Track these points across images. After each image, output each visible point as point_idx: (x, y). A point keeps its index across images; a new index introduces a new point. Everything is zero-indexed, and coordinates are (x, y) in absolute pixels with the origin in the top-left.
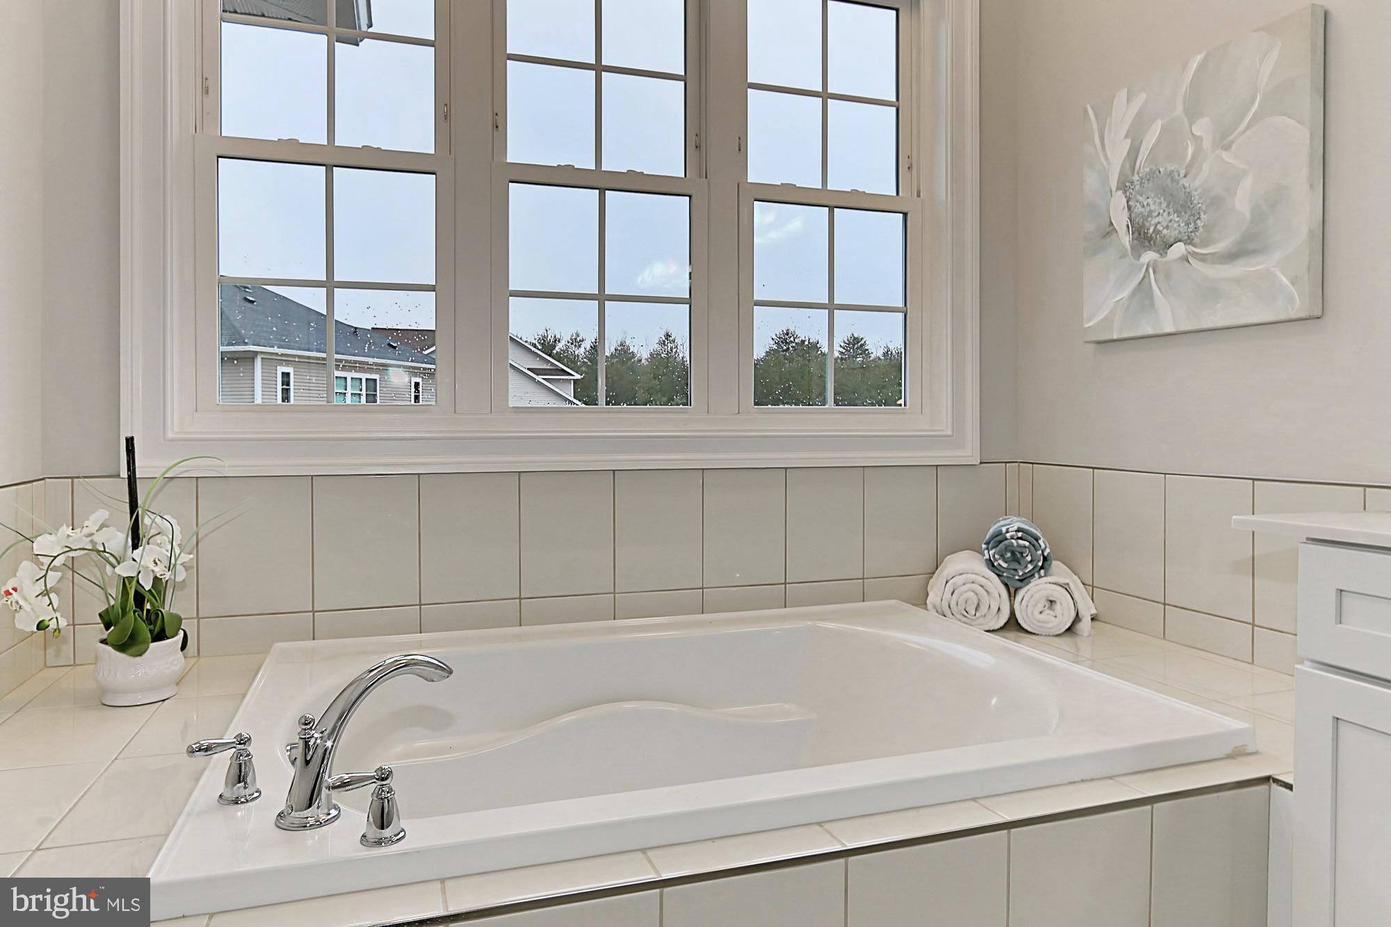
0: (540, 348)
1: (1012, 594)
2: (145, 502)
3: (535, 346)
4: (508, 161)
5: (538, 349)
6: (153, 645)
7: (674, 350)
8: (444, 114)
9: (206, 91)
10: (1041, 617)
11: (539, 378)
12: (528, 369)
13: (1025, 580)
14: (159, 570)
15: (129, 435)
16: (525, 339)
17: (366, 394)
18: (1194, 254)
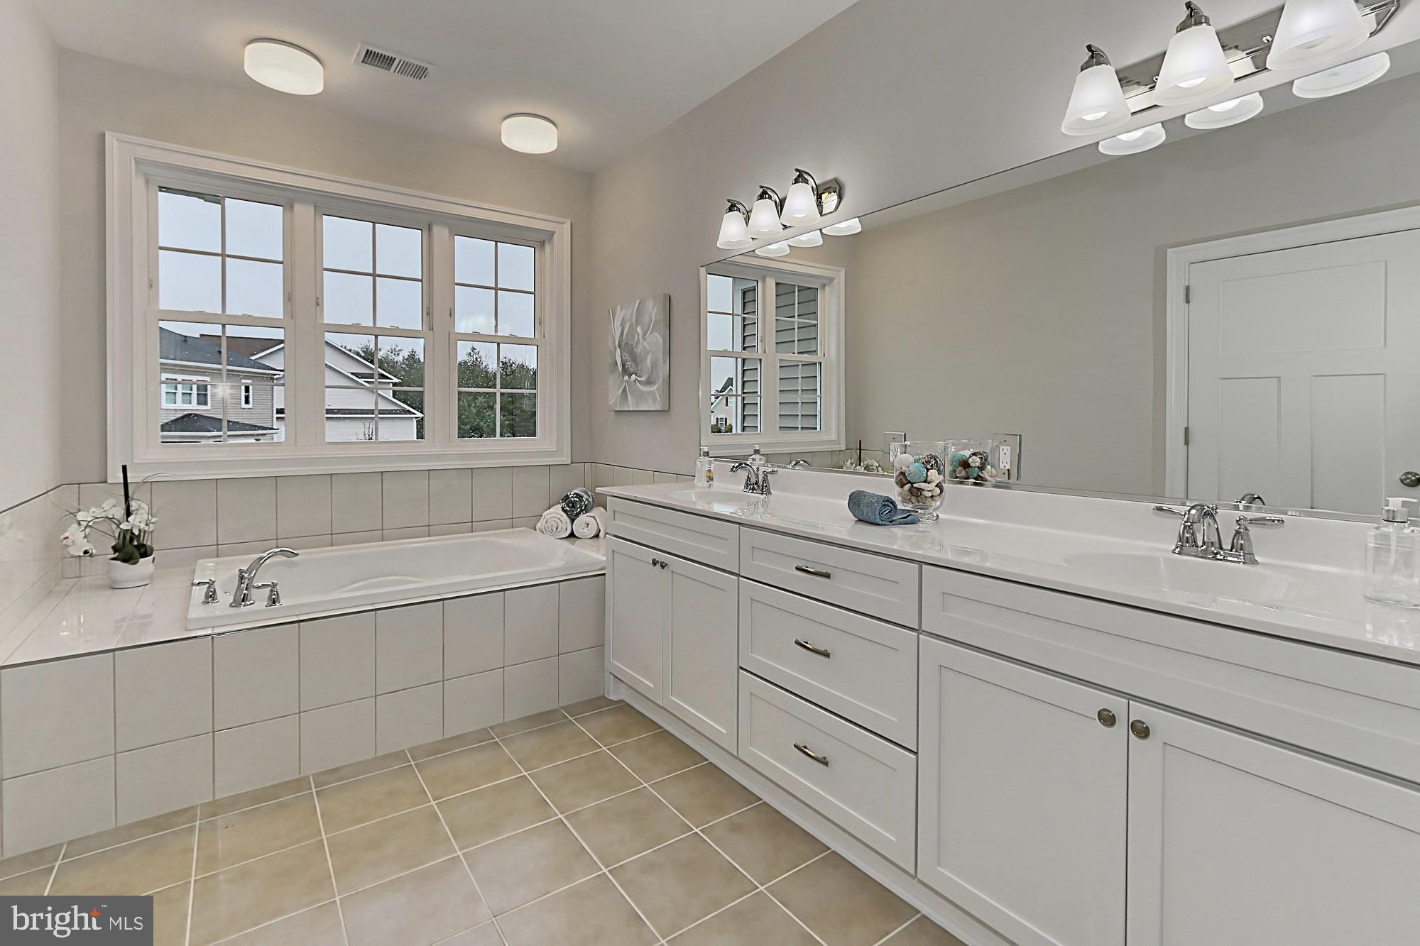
0: (363, 355)
1: (573, 521)
2: (132, 495)
3: (358, 354)
4: (325, 322)
5: (361, 356)
6: (141, 560)
7: (479, 360)
8: (289, 298)
9: (151, 286)
10: (584, 531)
11: (361, 381)
12: (352, 373)
13: (578, 515)
14: (142, 526)
15: (124, 464)
16: (348, 348)
17: (198, 394)
18: (639, 381)
